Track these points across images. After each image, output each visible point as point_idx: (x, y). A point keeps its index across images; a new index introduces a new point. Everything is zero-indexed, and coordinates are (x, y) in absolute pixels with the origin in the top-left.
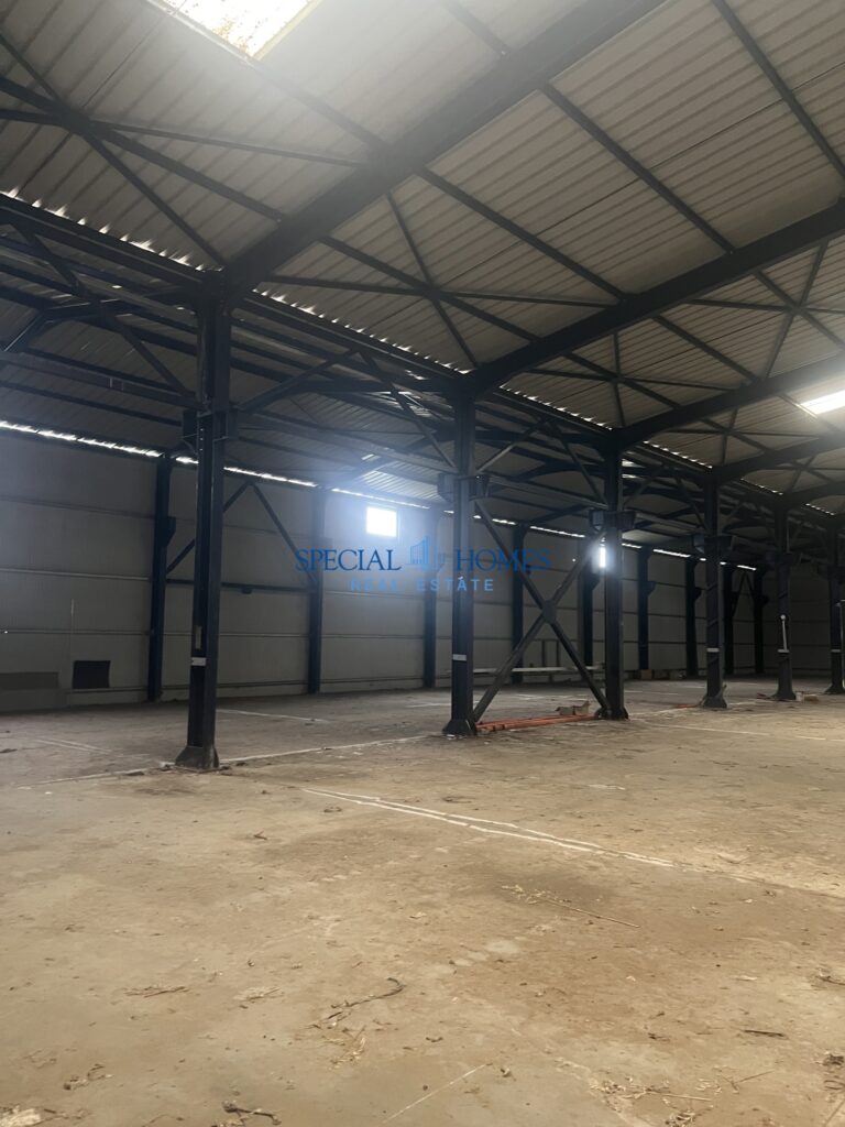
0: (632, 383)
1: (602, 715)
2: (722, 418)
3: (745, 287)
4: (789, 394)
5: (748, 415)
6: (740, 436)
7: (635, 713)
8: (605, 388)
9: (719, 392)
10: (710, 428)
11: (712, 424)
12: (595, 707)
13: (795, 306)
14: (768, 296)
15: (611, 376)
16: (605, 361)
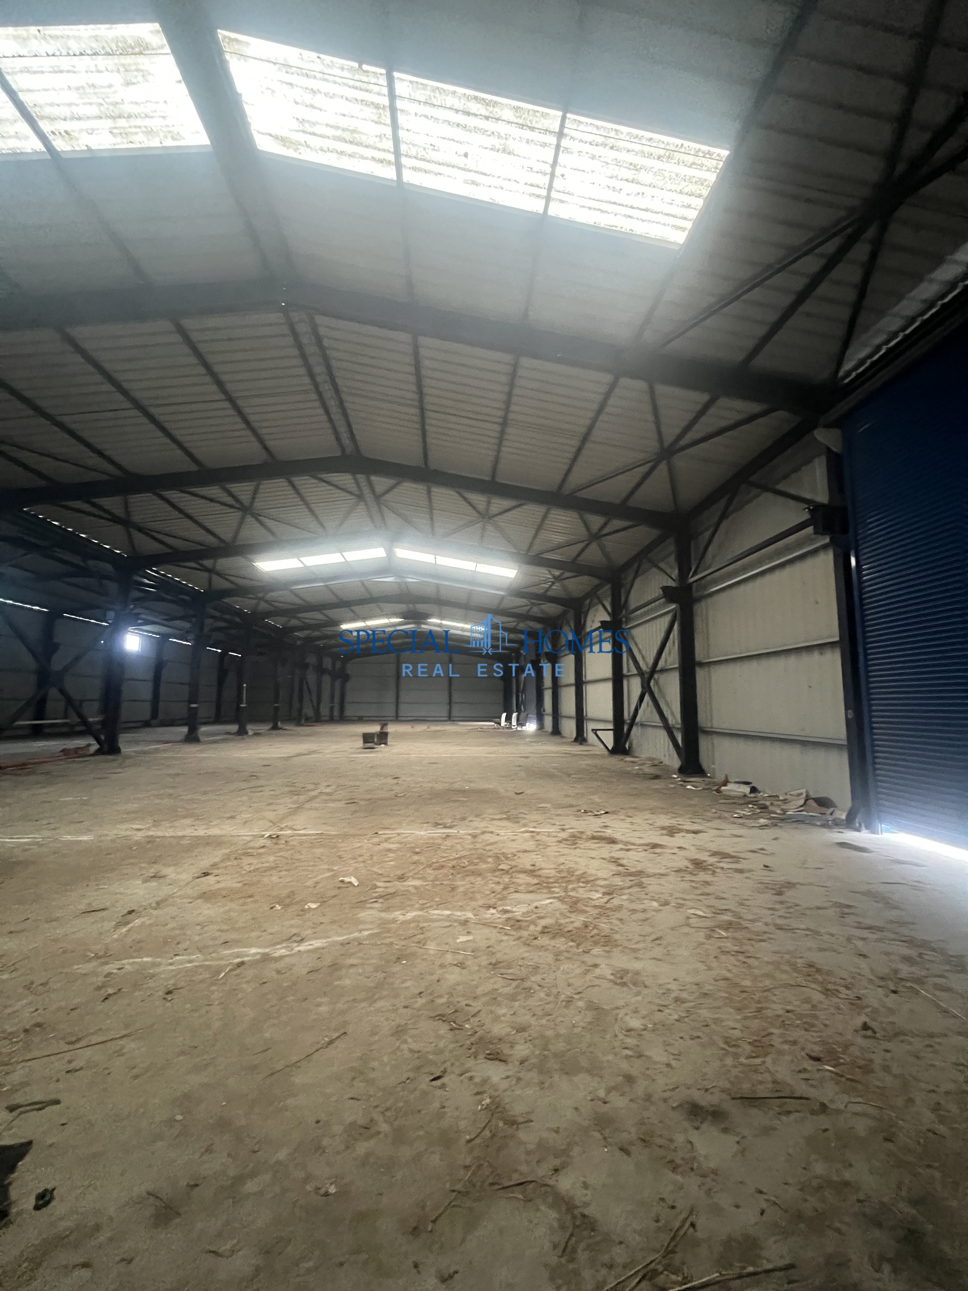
0: (140, 530)
1: (99, 752)
2: (208, 563)
3: (214, 491)
4: (249, 556)
5: (223, 563)
6: (219, 574)
7: (126, 749)
8: (119, 528)
9: (203, 548)
10: (199, 567)
11: (201, 565)
12: (95, 747)
13: (246, 510)
14: (229, 500)
15: (125, 522)
16: (119, 512)
